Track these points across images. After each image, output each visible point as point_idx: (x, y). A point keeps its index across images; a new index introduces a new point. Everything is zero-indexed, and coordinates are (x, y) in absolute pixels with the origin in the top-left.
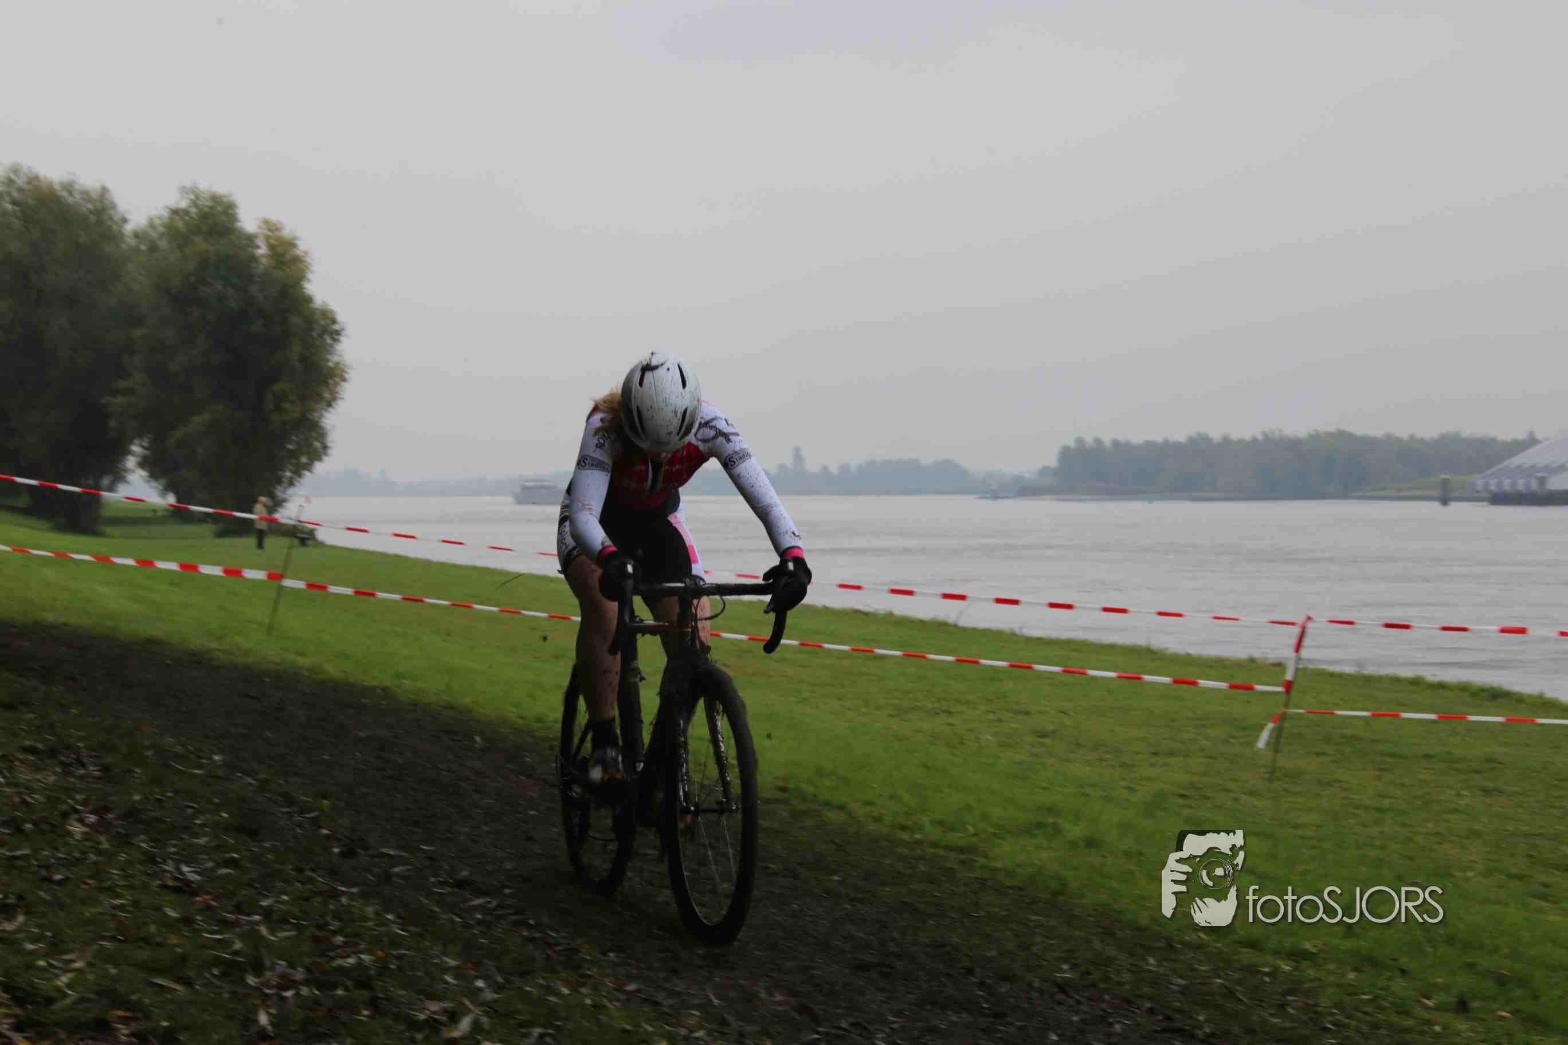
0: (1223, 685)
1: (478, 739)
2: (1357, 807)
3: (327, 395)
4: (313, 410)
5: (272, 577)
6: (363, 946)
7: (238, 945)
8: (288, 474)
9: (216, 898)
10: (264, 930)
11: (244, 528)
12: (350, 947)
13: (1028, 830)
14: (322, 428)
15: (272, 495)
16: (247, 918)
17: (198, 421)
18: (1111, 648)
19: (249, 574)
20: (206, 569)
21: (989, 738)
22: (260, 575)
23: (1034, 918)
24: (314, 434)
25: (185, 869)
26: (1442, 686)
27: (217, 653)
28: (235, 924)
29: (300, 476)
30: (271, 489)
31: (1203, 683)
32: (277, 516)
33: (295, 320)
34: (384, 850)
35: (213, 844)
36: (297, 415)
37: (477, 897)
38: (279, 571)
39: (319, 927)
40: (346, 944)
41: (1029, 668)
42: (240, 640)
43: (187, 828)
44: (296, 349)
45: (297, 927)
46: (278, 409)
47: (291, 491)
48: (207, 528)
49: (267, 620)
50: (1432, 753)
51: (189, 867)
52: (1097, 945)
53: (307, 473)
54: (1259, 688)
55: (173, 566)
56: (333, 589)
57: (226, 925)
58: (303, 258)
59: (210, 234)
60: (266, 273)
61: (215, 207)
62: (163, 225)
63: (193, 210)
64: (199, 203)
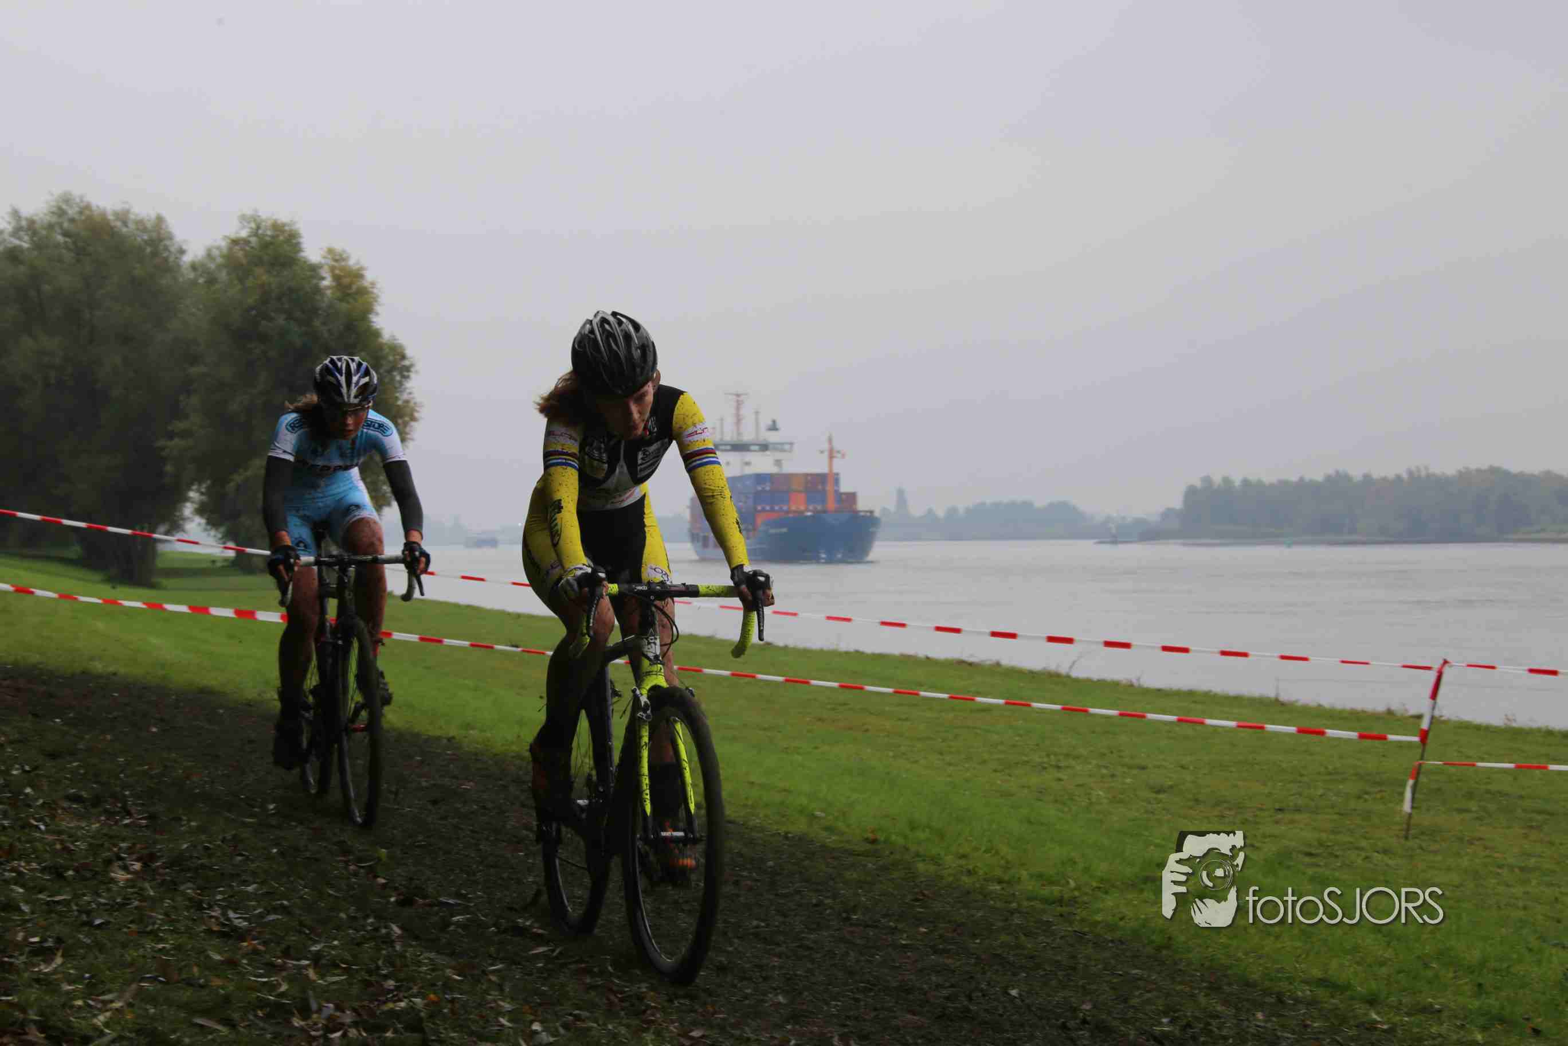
0: (1353, 735)
6: (415, 990)
7: (284, 988)
9: (264, 943)
12: (402, 991)
16: (294, 962)
18: (1237, 700)
20: (261, 616)
21: (1101, 793)
25: (232, 915)
28: (283, 967)
31: (1331, 733)
34: (443, 899)
35: (262, 892)
39: (371, 972)
40: (397, 989)
41: (1143, 717)
45: (348, 971)
51: (236, 913)
54: (1394, 737)
55: (230, 613)
57: (271, 968)
58: (371, 290)
59: (272, 265)
60: (331, 306)
61: (278, 236)
62: (223, 256)
63: (253, 240)
64: (260, 232)
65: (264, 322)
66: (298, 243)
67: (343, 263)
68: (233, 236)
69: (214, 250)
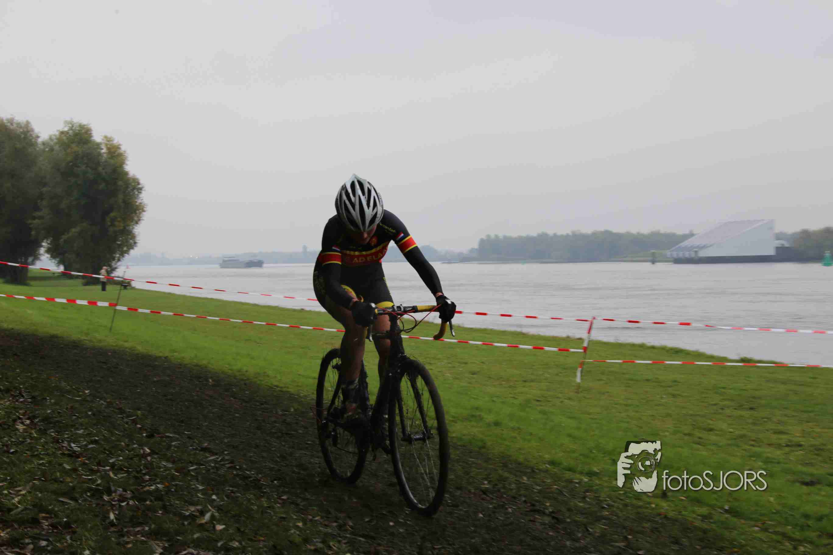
0: (555, 349)
1: (210, 380)
2: (616, 404)
3: (136, 219)
4: (129, 226)
5: (111, 305)
6: (158, 480)
7: (99, 482)
8: (118, 255)
9: (89, 459)
10: (112, 475)
11: (96, 281)
12: (152, 481)
13: (468, 419)
14: (134, 234)
15: (110, 266)
16: (103, 468)
17: (74, 231)
18: (504, 333)
19: (100, 304)
20: (79, 302)
21: (449, 375)
22: (106, 304)
23: (471, 459)
24: (130, 237)
25: (73, 445)
26: (653, 347)
27: (85, 341)
28: (98, 471)
29: (123, 257)
30: (110, 263)
31: (547, 348)
32: (113, 275)
33: (120, 183)
34: (167, 434)
35: (85, 433)
36: (122, 228)
37: (211, 456)
38: (115, 302)
39: (138, 472)
40: (150, 480)
41: (467, 342)
42: (97, 335)
43: (73, 426)
44: (121, 196)
45: (127, 472)
46: (113, 225)
47: (119, 263)
48: (80, 281)
49: (109, 325)
50: (650, 378)
51: (74, 444)
52: (500, 472)
53: (126, 255)
54: (572, 350)
55: (64, 301)
56: (140, 310)
57: (93, 472)
58: (124, 154)
59: (79, 143)
60: (106, 162)
61: (81, 130)
62: (57, 139)
63: (71, 132)
64: (73, 128)
65: (75, 168)
66: (91, 134)
67: (112, 142)
68: (61, 130)
69: (53, 136)
